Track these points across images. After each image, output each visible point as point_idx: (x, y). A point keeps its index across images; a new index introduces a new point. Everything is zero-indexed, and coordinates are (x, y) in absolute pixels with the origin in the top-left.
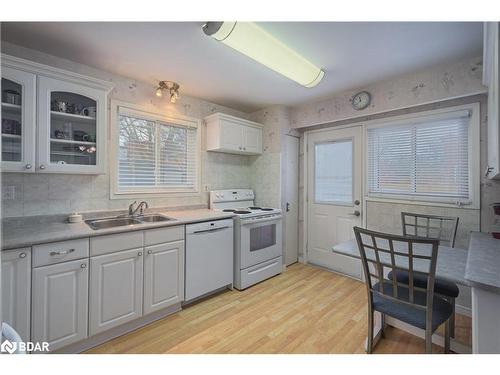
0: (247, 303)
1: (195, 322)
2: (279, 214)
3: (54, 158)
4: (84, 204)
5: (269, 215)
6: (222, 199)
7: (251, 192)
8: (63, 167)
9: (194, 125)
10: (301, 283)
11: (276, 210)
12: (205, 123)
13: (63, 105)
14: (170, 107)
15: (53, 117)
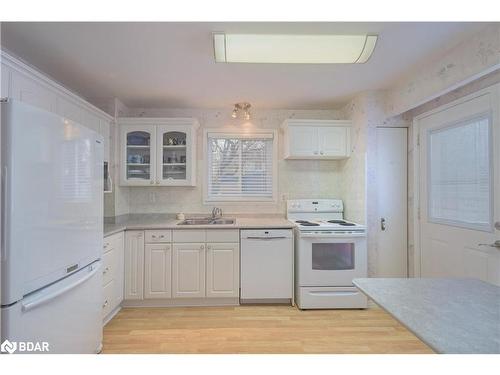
0: (295, 322)
1: (239, 318)
2: (363, 231)
3: (165, 176)
4: (187, 208)
5: (343, 231)
6: (299, 209)
7: (340, 202)
8: (170, 182)
9: (271, 136)
10: (385, 329)
11: (358, 226)
12: (282, 132)
13: (171, 141)
14: (248, 124)
15: (164, 150)
